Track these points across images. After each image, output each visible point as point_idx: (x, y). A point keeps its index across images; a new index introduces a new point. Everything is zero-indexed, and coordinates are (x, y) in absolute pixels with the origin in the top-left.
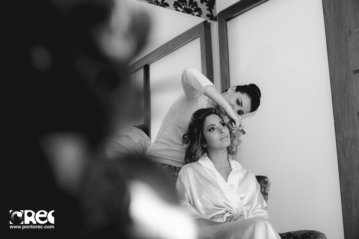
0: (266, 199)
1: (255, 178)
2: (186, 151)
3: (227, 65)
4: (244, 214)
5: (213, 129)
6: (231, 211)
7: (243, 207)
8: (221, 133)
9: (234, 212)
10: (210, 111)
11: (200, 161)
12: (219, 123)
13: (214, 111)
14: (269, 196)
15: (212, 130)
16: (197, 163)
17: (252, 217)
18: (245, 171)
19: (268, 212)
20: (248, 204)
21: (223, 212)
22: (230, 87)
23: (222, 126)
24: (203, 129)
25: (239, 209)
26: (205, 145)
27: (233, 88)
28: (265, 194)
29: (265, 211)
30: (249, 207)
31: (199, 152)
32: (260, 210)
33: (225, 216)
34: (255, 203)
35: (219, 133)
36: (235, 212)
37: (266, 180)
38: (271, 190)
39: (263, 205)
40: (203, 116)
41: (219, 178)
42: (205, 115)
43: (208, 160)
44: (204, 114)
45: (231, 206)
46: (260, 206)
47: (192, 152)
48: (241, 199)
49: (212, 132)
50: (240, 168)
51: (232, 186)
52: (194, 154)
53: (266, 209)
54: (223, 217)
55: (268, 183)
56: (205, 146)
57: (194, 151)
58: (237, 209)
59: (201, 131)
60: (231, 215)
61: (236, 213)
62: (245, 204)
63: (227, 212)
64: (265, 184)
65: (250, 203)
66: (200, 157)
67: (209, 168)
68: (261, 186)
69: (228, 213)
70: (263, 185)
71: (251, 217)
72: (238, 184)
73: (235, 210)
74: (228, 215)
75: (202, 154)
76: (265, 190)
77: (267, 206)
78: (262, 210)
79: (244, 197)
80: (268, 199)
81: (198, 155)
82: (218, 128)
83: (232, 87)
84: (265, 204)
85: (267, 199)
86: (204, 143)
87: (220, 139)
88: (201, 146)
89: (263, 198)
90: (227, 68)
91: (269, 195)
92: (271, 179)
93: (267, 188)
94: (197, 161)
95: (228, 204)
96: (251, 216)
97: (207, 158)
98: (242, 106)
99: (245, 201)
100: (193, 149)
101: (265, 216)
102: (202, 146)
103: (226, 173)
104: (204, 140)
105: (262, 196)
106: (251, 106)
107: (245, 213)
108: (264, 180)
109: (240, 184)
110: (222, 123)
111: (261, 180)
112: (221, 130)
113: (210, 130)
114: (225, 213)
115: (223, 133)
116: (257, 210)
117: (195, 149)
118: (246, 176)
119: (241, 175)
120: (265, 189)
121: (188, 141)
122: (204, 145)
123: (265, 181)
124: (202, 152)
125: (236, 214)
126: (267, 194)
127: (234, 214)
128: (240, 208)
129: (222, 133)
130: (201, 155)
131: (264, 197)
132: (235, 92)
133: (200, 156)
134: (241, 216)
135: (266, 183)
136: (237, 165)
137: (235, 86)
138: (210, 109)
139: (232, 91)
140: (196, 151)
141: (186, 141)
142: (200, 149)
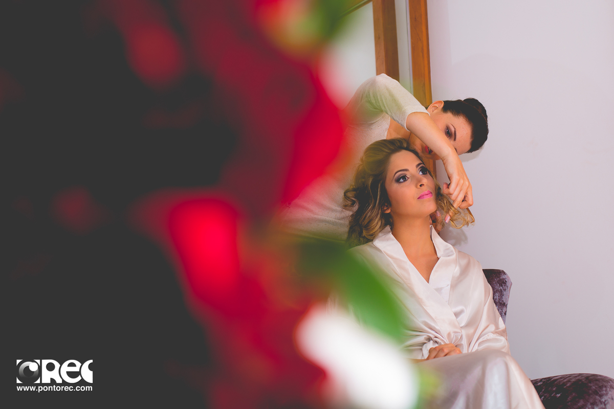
0: (503, 314)
1: (482, 274)
2: (350, 222)
3: (425, 55)
4: (462, 344)
5: (404, 178)
6: (436, 337)
7: (459, 331)
8: (419, 187)
9: (442, 340)
10: (399, 144)
11: (377, 243)
12: (415, 167)
13: (405, 145)
14: (510, 309)
15: (402, 180)
16: (371, 246)
17: (477, 350)
18: (464, 262)
19: (507, 340)
20: (468, 325)
21: (421, 339)
22: (431, 102)
23: (421, 173)
24: (386, 177)
25: (452, 335)
26: (388, 209)
27: (437, 105)
28: (501, 304)
29: (503, 339)
30: (471, 331)
31: (377, 223)
32: (491, 336)
33: (426, 347)
34: (483, 323)
35: (416, 187)
36: (444, 340)
37: (503, 277)
38: (513, 297)
39: (497, 327)
40: (385, 153)
41: (413, 276)
42: (389, 151)
43: (393, 240)
44: (386, 150)
45: (437, 328)
46: (492, 328)
47: (363, 223)
48: (457, 315)
49: (402, 184)
50: (454, 256)
51: (439, 290)
52: (367, 226)
53: (503, 333)
54: (421, 349)
55: (507, 284)
56: (388, 211)
57: (366, 221)
58: (449, 335)
59: (381, 182)
60: (437, 345)
61: (447, 342)
62: (463, 324)
63: (429, 339)
64: (502, 286)
65: (473, 322)
66: (378, 234)
67: (395, 256)
68: (493, 289)
69: (431, 341)
70: (498, 287)
71: (474, 350)
72: (449, 286)
73: (445, 335)
74: (431, 345)
75: (383, 227)
76: (502, 298)
77: (506, 328)
78: (495, 335)
79: (461, 312)
80: (507, 313)
81: (374, 228)
82: (413, 176)
83: (436, 103)
84: (502, 325)
85: (505, 314)
86: (387, 206)
87: (418, 198)
88: (380, 211)
89: (498, 313)
90: (426, 62)
91: (508, 306)
92: (512, 275)
93: (505, 293)
94: (372, 240)
95: (433, 324)
96: (475, 348)
97: (391, 235)
98: (455, 140)
99: (464, 319)
100: (366, 216)
101: (503, 347)
102: (382, 211)
103: (428, 264)
104: (387, 200)
105: (496, 308)
106: (471, 140)
107: (464, 342)
108: (499, 277)
109: (454, 286)
110: (420, 168)
111: (495, 277)
112: (419, 181)
113: (398, 181)
114: (426, 342)
115: (423, 187)
116: (486, 335)
117: (369, 216)
118: (465, 271)
119: (456, 270)
120: (502, 295)
121: (353, 203)
122: (385, 208)
123: (500, 280)
124: (382, 223)
125: (446, 344)
126: (504, 303)
127: (442, 343)
128: (455, 332)
129: (421, 186)
130: (379, 230)
131: (500, 310)
132: (442, 112)
133: (377, 230)
134: (456, 346)
135: (503, 283)
136: (448, 249)
137: (440, 102)
138: (399, 141)
139: (435, 111)
140: (370, 221)
141: (349, 203)
142: (379, 216)
